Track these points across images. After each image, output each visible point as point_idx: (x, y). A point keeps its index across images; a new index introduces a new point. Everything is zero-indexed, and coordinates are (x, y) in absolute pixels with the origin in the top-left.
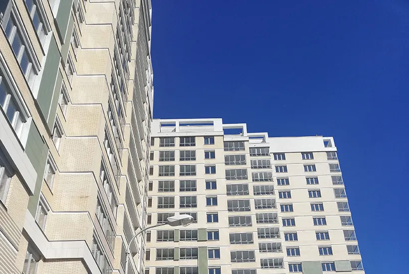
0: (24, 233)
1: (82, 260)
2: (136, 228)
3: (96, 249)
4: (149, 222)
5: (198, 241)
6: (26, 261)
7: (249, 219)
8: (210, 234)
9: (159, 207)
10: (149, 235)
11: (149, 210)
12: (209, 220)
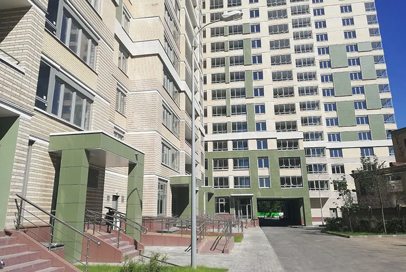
0: (116, 37)
1: (158, 55)
2: (195, 27)
3: (167, 46)
4: (204, 21)
5: (243, 34)
6: (120, 58)
7: (285, 11)
8: (252, 27)
9: (211, 8)
10: (205, 32)
11: (203, 11)
12: (252, 16)
